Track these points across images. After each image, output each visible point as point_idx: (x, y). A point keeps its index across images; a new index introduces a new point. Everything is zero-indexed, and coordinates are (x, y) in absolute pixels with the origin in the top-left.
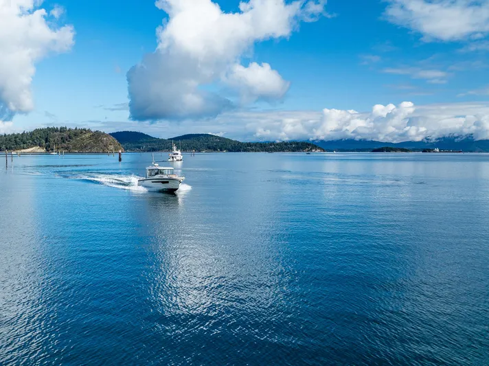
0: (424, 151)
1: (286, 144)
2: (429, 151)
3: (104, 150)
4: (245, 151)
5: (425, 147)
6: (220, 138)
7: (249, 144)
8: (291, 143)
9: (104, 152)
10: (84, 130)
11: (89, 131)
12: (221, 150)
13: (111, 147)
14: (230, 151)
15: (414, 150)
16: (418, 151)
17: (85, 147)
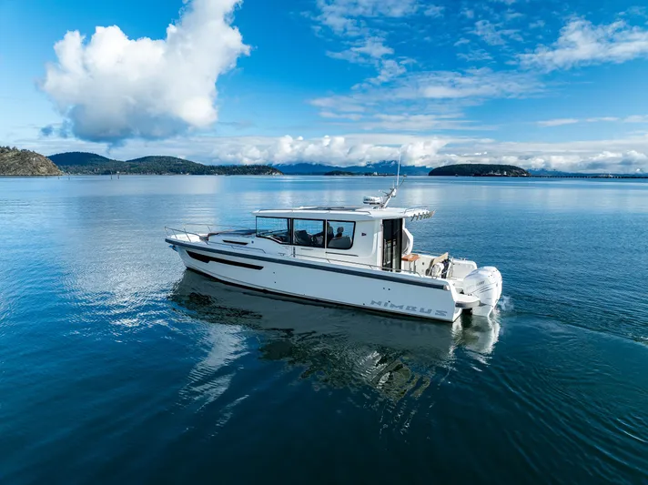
0: (366, 175)
1: (248, 167)
2: (370, 174)
3: (34, 173)
4: (209, 173)
5: (367, 171)
6: (182, 161)
7: (212, 167)
8: (253, 167)
9: (33, 175)
10: (8, 148)
11: (14, 149)
12: (184, 173)
13: (43, 169)
14: (193, 173)
15: (358, 174)
16: (362, 174)
17: (8, 168)
